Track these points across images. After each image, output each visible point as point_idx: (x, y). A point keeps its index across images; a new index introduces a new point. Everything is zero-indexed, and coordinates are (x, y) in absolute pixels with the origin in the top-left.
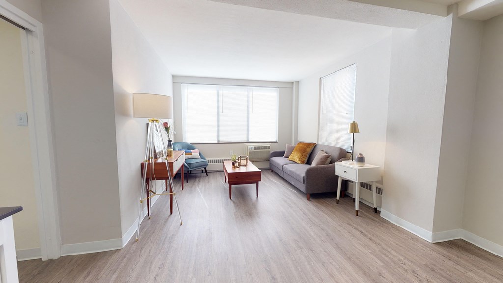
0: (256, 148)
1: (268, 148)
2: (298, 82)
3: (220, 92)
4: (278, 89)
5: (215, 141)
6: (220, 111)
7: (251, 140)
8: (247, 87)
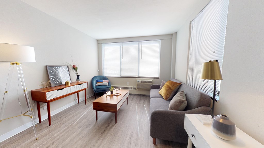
0: (142, 82)
1: (151, 82)
2: (176, 33)
3: (122, 47)
4: (160, 41)
5: (119, 75)
6: (122, 58)
7: (140, 76)
8: (138, 42)
